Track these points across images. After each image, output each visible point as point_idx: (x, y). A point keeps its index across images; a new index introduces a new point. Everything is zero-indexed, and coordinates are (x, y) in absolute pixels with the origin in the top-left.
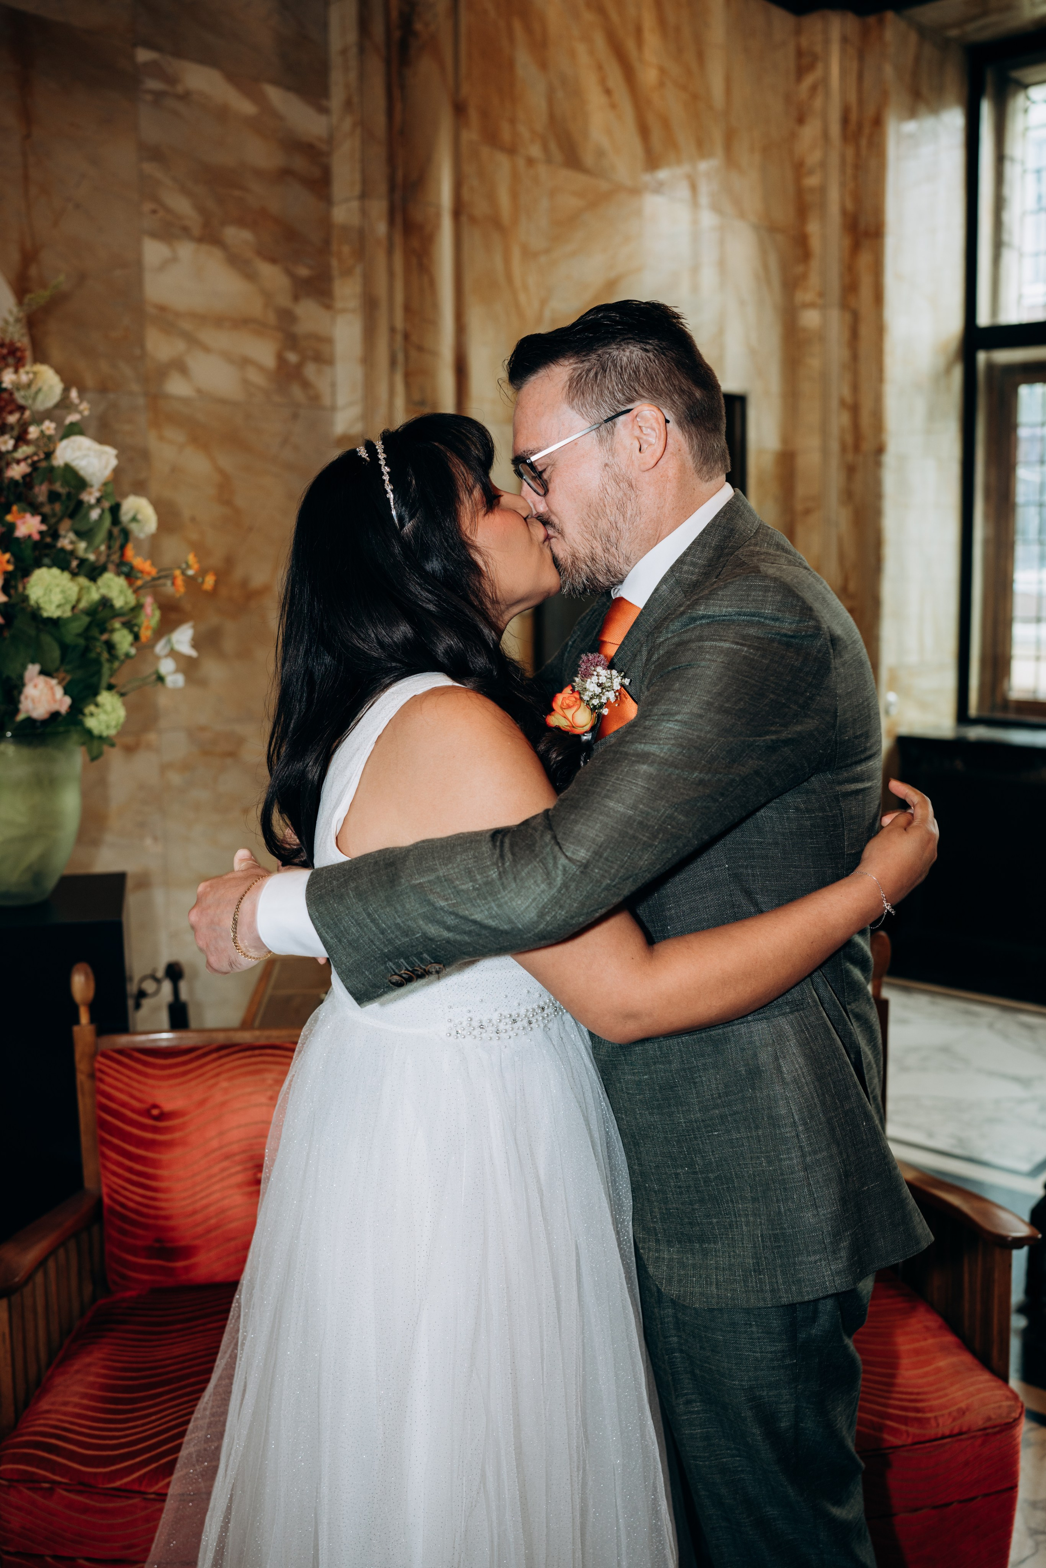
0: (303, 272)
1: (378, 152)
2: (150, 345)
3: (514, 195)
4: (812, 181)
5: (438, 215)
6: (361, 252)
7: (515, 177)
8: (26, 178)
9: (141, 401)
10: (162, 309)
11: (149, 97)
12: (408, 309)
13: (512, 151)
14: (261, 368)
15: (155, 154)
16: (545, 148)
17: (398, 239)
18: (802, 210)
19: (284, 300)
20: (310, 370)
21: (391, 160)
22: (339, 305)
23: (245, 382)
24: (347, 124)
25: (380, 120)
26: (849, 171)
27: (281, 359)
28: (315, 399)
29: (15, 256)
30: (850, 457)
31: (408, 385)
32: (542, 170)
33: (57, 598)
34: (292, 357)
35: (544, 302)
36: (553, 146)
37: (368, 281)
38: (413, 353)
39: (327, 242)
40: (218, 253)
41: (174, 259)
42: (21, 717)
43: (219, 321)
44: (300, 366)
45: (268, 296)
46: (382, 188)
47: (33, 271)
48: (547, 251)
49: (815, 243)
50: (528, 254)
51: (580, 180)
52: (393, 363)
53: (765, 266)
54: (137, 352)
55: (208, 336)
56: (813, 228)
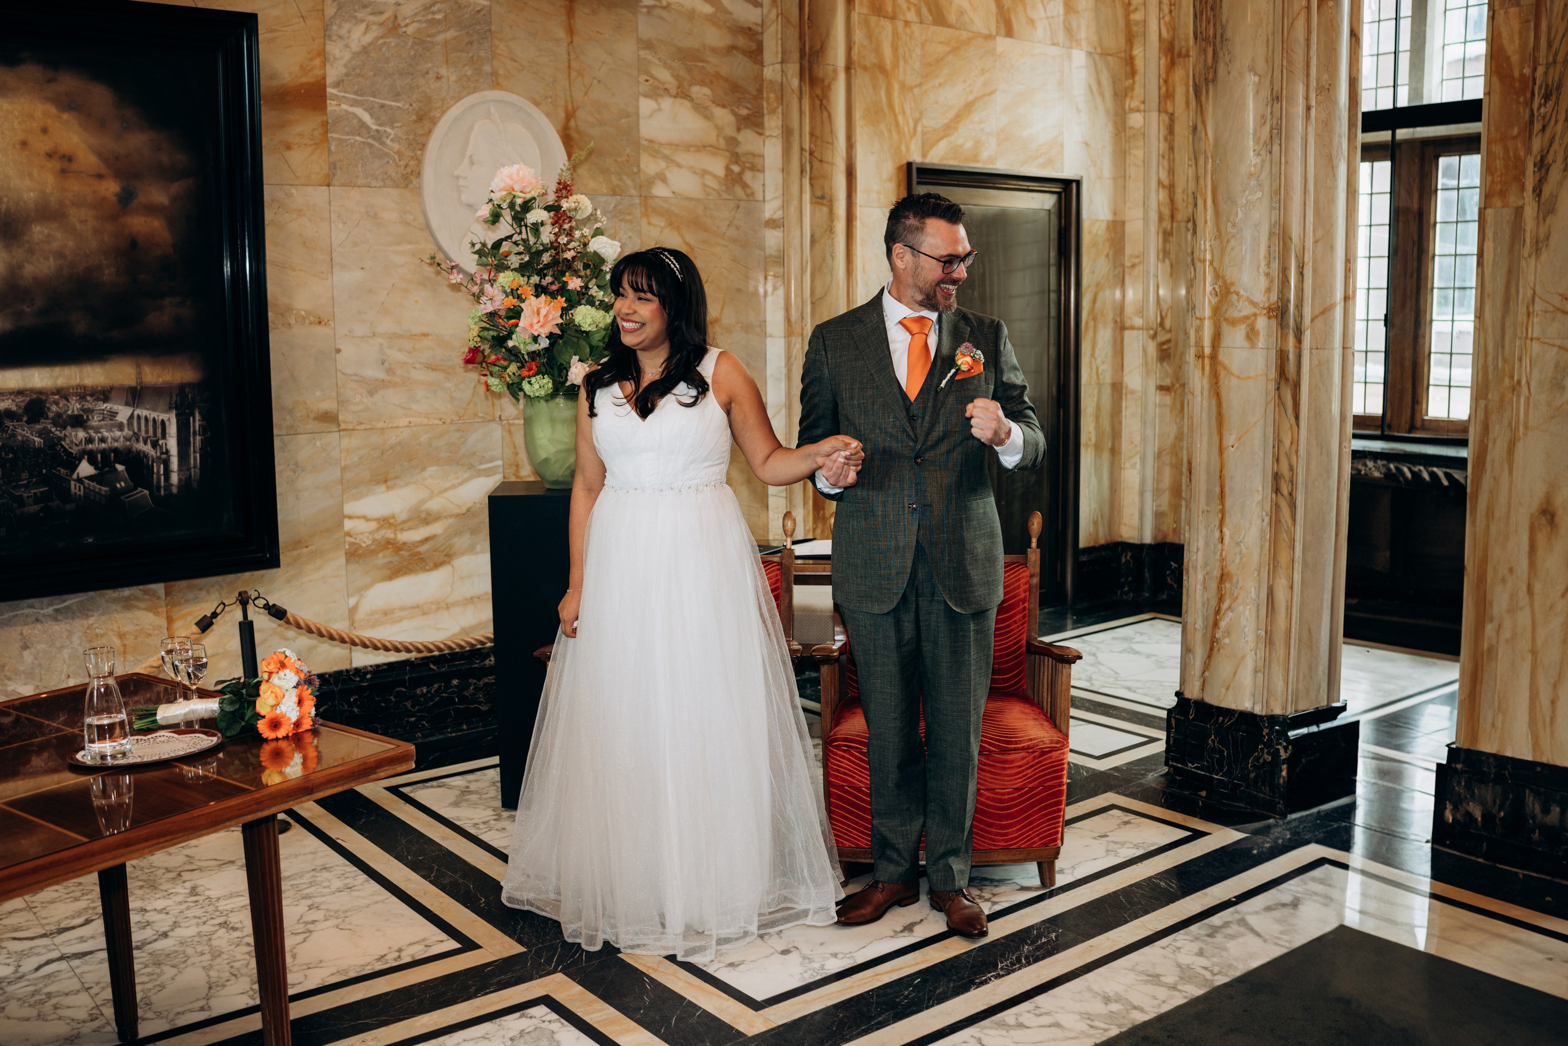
0: (744, 112)
1: (793, 33)
2: (642, 166)
3: (895, 49)
4: (1137, 16)
5: (835, 71)
6: (781, 98)
7: (895, 34)
8: (569, 67)
9: (637, 201)
10: (651, 141)
11: (645, 10)
12: (812, 135)
13: (893, 18)
14: (715, 176)
15: (648, 45)
16: (919, 13)
17: (806, 89)
18: (1130, 39)
19: (730, 131)
20: (748, 177)
21: (801, 37)
22: (767, 133)
23: (704, 185)
24: (773, 14)
25: (795, 11)
26: (1166, 8)
27: (728, 169)
28: (750, 196)
29: (562, 115)
30: (1167, 224)
31: (811, 185)
32: (916, 29)
33: (589, 321)
34: (736, 169)
35: (916, 122)
36: (925, 11)
37: (786, 117)
38: (816, 164)
39: (760, 91)
40: (687, 103)
41: (660, 110)
42: (568, 384)
43: (688, 147)
44: (741, 173)
45: (719, 129)
46: (796, 56)
47: (572, 123)
48: (920, 85)
49: (1139, 63)
50: (903, 86)
51: (945, 33)
52: (802, 171)
53: (1099, 84)
54: (635, 170)
55: (681, 157)
56: (1137, 51)
